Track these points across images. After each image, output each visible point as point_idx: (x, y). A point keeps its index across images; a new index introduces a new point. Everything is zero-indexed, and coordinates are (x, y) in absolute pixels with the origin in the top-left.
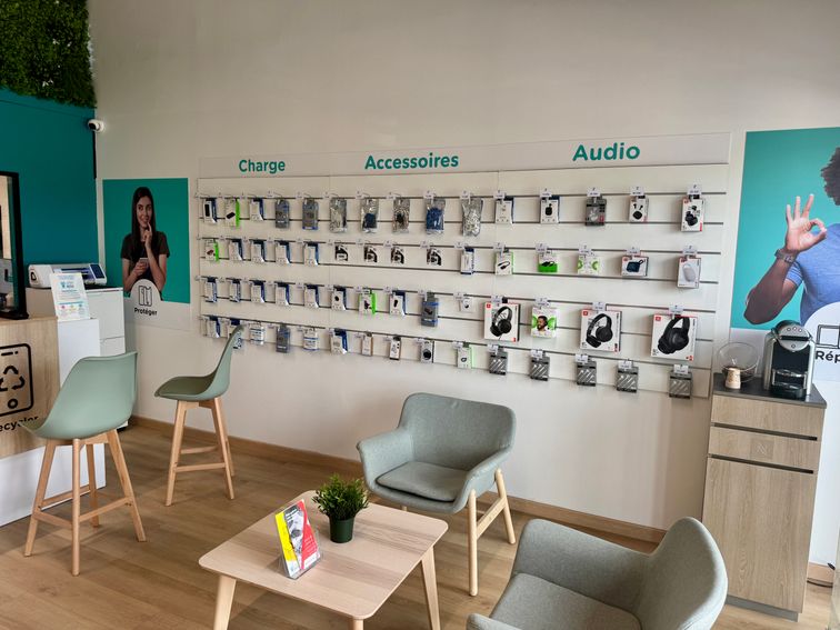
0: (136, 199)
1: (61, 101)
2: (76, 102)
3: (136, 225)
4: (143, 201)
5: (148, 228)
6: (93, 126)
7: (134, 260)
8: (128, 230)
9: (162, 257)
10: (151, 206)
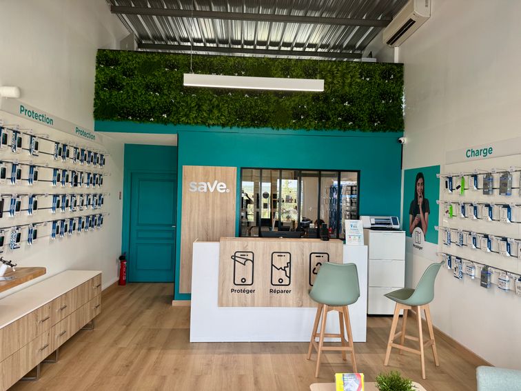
0: (417, 180)
1: (385, 131)
2: (393, 130)
3: (416, 194)
4: (420, 181)
5: (421, 197)
6: (400, 141)
7: (415, 216)
8: (413, 198)
9: (426, 214)
10: (423, 184)
